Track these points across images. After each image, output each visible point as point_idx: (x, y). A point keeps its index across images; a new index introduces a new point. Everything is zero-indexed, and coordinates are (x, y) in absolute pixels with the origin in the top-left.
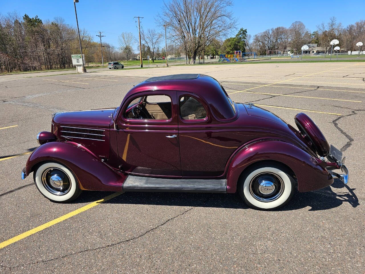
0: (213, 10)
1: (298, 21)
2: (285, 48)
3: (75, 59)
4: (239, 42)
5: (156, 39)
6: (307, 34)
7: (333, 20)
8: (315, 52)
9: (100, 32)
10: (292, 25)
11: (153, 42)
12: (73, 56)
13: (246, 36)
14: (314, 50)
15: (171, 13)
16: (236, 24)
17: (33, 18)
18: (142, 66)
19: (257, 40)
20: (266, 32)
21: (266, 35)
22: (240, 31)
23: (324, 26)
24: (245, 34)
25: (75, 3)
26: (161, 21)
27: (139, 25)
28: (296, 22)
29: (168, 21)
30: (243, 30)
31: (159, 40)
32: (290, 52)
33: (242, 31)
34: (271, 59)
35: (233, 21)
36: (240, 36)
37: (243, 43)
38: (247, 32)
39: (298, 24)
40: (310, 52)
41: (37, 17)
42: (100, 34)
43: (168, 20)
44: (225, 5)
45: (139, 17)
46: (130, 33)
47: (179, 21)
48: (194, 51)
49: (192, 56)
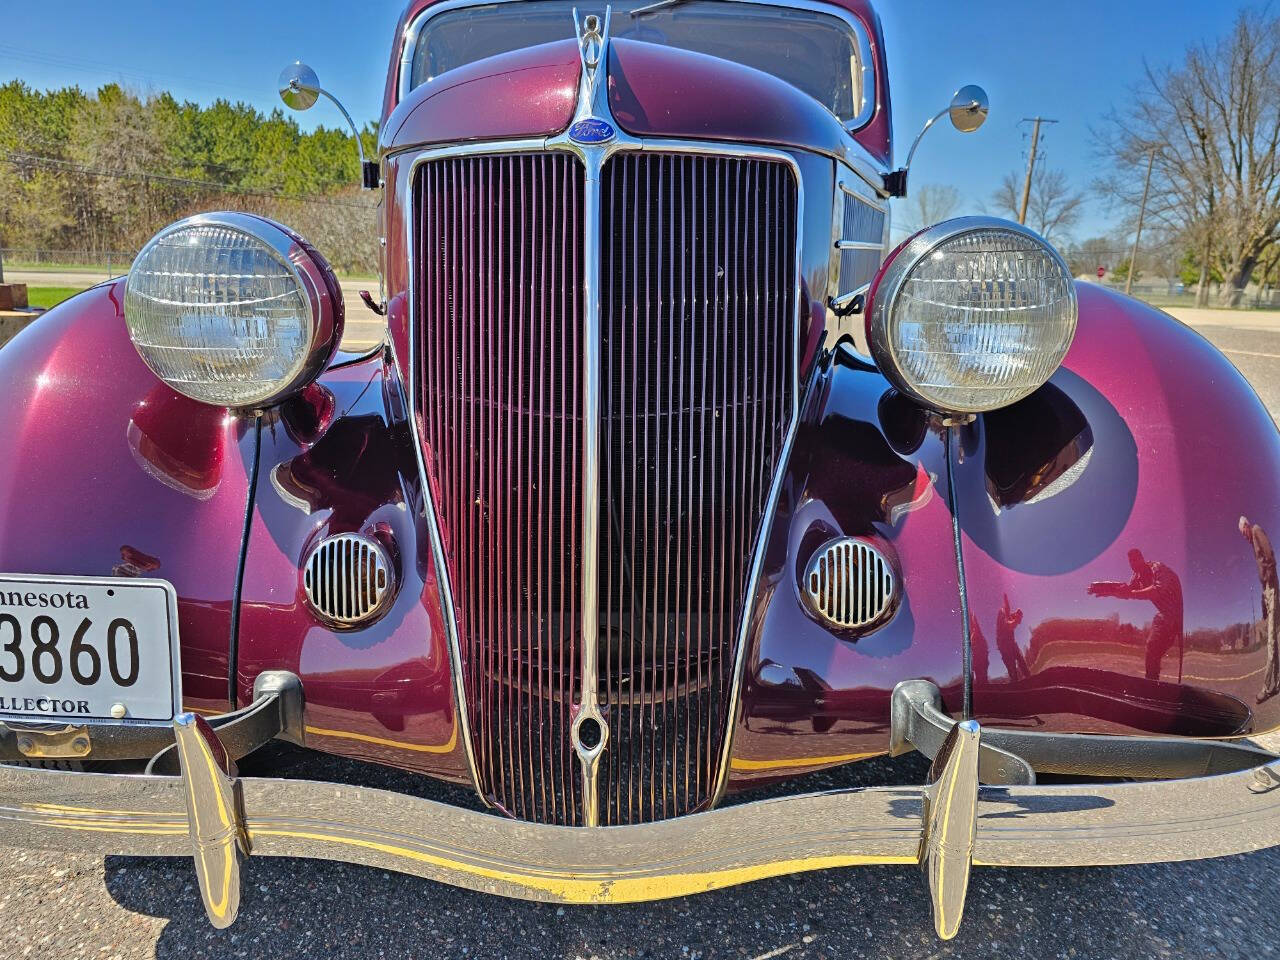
5: (1062, 206)
11: (1046, 219)
15: (1168, 106)
26: (1115, 137)
27: (1035, 148)
29: (1144, 136)
31: (1072, 211)
43: (1146, 132)
45: (1040, 121)
47: (1203, 137)
48: (1242, 256)
49: (1232, 275)
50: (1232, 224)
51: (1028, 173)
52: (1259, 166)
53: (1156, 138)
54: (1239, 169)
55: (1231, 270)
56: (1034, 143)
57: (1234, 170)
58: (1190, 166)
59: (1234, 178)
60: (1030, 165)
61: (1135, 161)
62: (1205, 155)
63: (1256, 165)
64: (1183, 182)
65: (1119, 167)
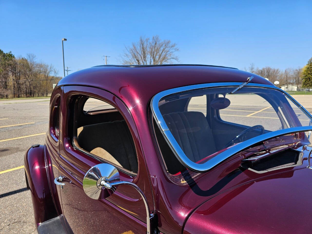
0: (164, 54)
7: (253, 65)
9: (67, 68)
17: (7, 54)
25: (63, 41)
27: (106, 62)
29: (127, 61)
41: (11, 52)
42: (68, 69)
44: (173, 50)
45: (106, 56)
47: (138, 61)
53: (129, 61)
56: (106, 61)
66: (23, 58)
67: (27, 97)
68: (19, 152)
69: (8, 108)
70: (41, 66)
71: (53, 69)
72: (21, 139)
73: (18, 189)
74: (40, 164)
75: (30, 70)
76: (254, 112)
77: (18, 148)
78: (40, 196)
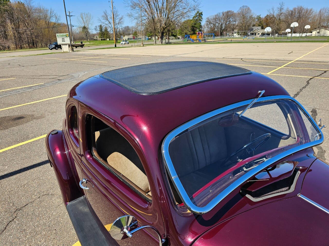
1: (245, 5)
2: (233, 30)
3: (60, 38)
4: (195, 24)
5: (119, 19)
6: (251, 17)
7: (282, 4)
8: (260, 34)
9: (69, 12)
10: (240, 9)
11: (116, 23)
12: (58, 35)
13: (202, 18)
14: (259, 32)
16: (200, 6)
18: (116, 46)
19: (209, 22)
20: (217, 15)
21: (216, 18)
22: (197, 14)
23: (274, 10)
24: (201, 17)
26: (130, 2)
28: (243, 6)
30: (199, 12)
31: (122, 21)
32: (237, 34)
33: (198, 14)
34: (228, 40)
35: (196, 4)
36: (197, 18)
37: (199, 25)
38: (202, 15)
39: (245, 8)
40: (256, 34)
46: (89, 13)
47: (149, 3)
48: (161, 31)
49: (160, 36)
50: (158, 25)
51: (112, 12)
52: (161, 10)
54: (157, 10)
55: (160, 35)
56: (112, 4)
57: (156, 11)
58: (147, 10)
59: (156, 12)
60: (112, 10)
61: (135, 8)
62: (150, 7)
63: (160, 10)
64: (146, 13)
65: (132, 10)
66: (19, 2)
67: (30, 48)
68: (35, 120)
69: (13, 64)
70: (40, 11)
71: (53, 15)
72: (34, 104)
73: (41, 161)
74: (60, 150)
75: (29, 16)
76: (276, 68)
77: (33, 115)
78: (65, 177)
